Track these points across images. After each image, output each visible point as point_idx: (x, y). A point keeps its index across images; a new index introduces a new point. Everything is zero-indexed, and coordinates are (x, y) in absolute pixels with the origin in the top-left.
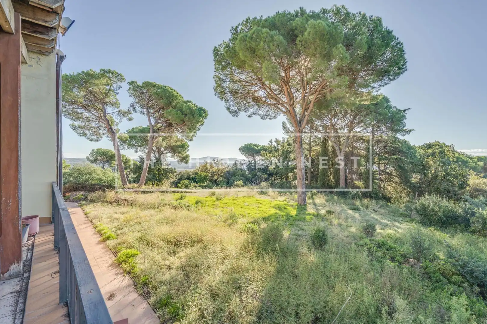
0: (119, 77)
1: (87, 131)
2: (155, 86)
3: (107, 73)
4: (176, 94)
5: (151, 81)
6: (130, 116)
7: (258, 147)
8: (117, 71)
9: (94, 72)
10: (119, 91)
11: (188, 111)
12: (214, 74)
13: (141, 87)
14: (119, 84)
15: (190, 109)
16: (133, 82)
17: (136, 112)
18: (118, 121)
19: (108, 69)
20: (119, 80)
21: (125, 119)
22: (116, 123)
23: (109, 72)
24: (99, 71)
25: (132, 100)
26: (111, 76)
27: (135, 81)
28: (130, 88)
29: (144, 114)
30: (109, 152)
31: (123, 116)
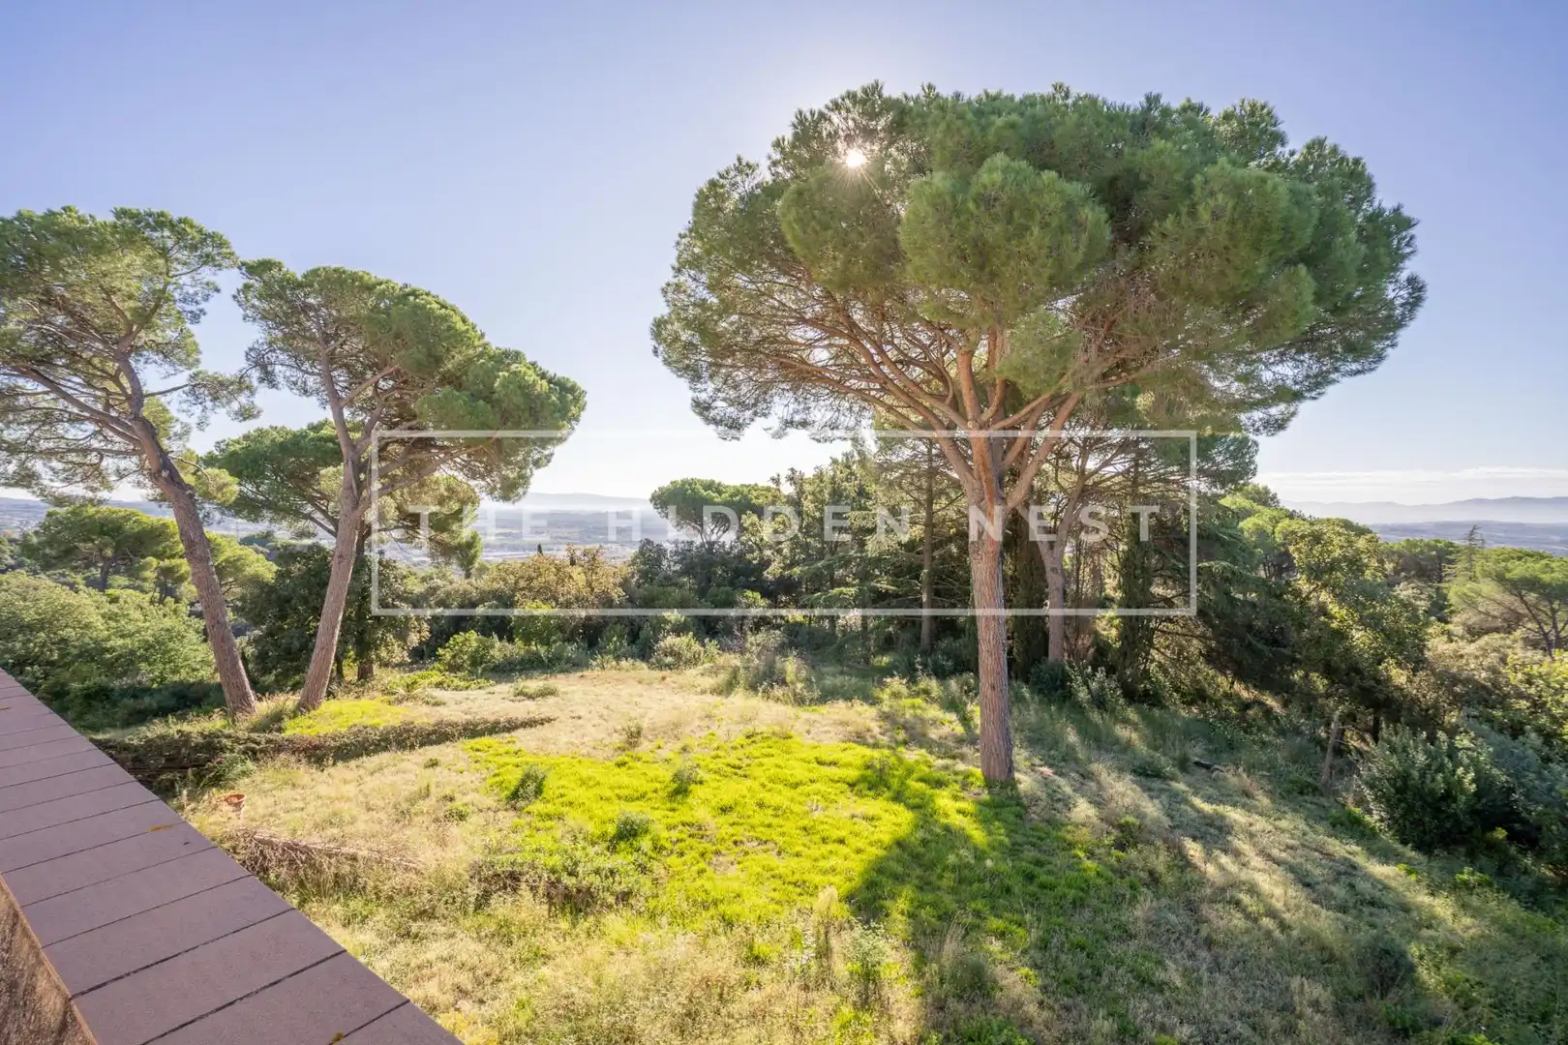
0: (208, 248)
1: (38, 465)
2: (369, 288)
3: (154, 229)
4: (460, 326)
5: (351, 267)
6: (243, 399)
7: (720, 493)
8: (196, 222)
9: (82, 221)
10: (203, 305)
11: (518, 400)
12: (669, 276)
13: (300, 285)
14: (206, 273)
15: (524, 388)
16: (265, 266)
17: (273, 384)
18: (193, 421)
19: (155, 210)
20: (207, 259)
21: (222, 411)
22: (178, 428)
23: (161, 221)
24: (111, 219)
25: (255, 333)
26: (170, 243)
27: (276, 258)
28: (247, 287)
29: (305, 392)
30: (127, 518)
31: (215, 399)
